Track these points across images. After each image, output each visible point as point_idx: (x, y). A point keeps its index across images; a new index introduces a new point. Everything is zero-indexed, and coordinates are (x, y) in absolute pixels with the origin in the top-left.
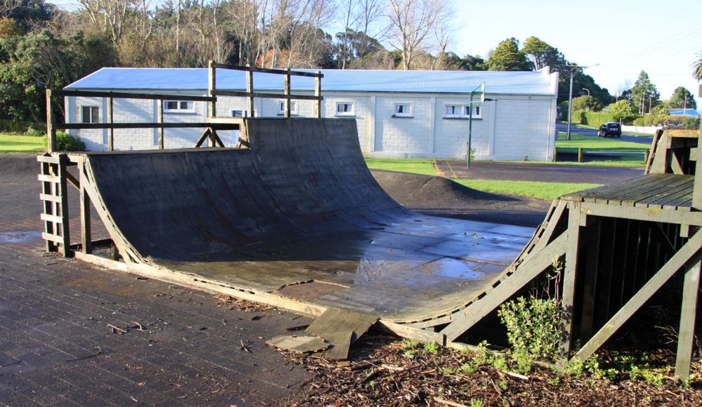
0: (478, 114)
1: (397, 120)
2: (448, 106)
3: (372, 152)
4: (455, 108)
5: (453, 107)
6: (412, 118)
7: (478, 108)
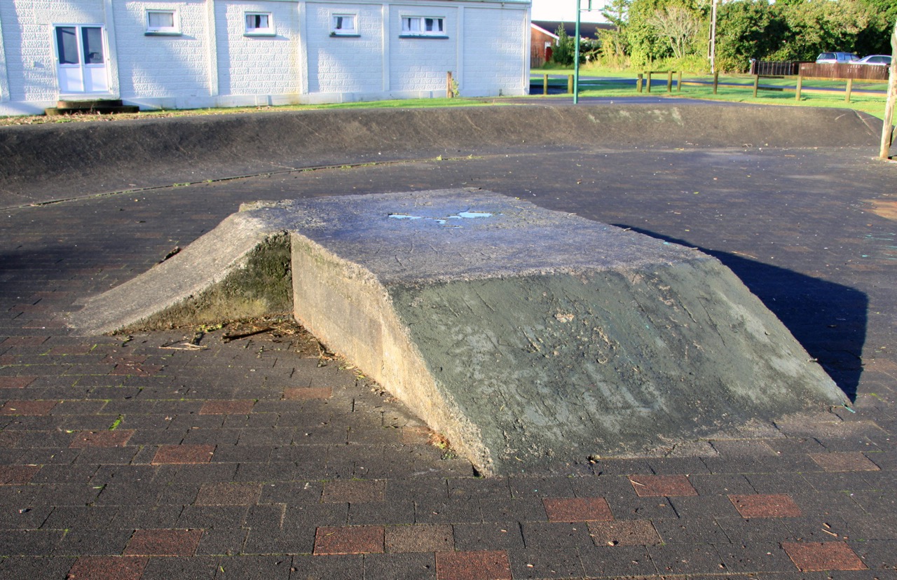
0: (441, 29)
1: (337, 40)
2: (403, 18)
3: (305, 93)
4: (412, 21)
5: (410, 19)
6: (358, 36)
7: (440, 22)
